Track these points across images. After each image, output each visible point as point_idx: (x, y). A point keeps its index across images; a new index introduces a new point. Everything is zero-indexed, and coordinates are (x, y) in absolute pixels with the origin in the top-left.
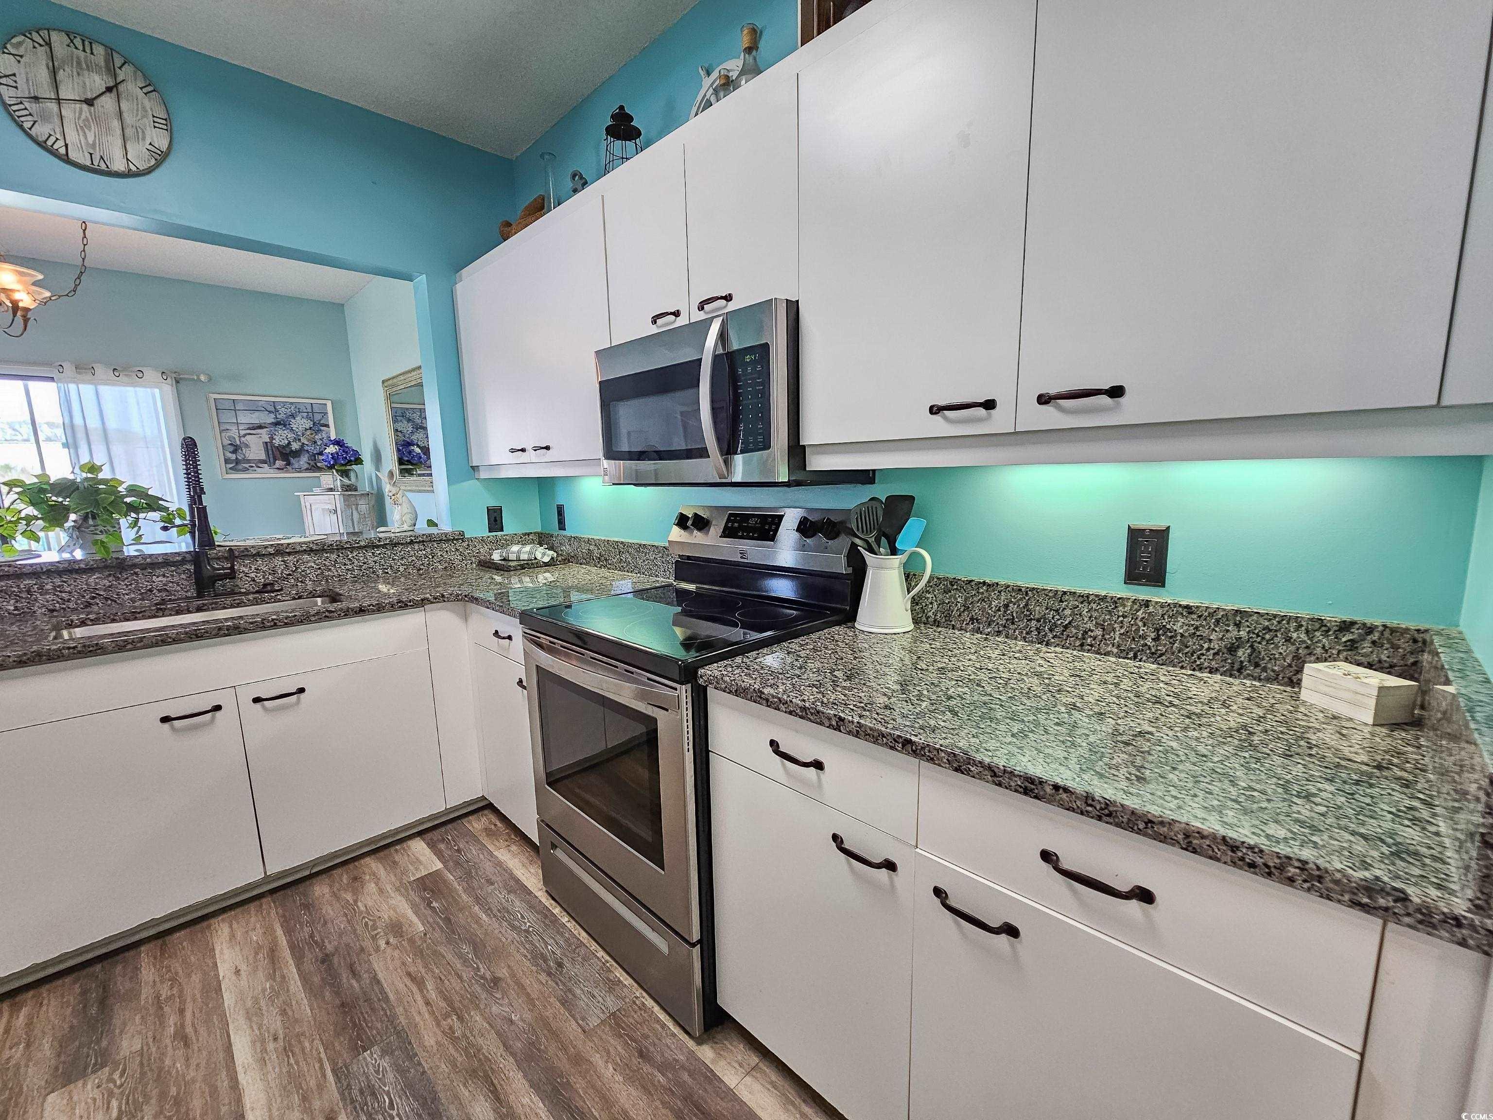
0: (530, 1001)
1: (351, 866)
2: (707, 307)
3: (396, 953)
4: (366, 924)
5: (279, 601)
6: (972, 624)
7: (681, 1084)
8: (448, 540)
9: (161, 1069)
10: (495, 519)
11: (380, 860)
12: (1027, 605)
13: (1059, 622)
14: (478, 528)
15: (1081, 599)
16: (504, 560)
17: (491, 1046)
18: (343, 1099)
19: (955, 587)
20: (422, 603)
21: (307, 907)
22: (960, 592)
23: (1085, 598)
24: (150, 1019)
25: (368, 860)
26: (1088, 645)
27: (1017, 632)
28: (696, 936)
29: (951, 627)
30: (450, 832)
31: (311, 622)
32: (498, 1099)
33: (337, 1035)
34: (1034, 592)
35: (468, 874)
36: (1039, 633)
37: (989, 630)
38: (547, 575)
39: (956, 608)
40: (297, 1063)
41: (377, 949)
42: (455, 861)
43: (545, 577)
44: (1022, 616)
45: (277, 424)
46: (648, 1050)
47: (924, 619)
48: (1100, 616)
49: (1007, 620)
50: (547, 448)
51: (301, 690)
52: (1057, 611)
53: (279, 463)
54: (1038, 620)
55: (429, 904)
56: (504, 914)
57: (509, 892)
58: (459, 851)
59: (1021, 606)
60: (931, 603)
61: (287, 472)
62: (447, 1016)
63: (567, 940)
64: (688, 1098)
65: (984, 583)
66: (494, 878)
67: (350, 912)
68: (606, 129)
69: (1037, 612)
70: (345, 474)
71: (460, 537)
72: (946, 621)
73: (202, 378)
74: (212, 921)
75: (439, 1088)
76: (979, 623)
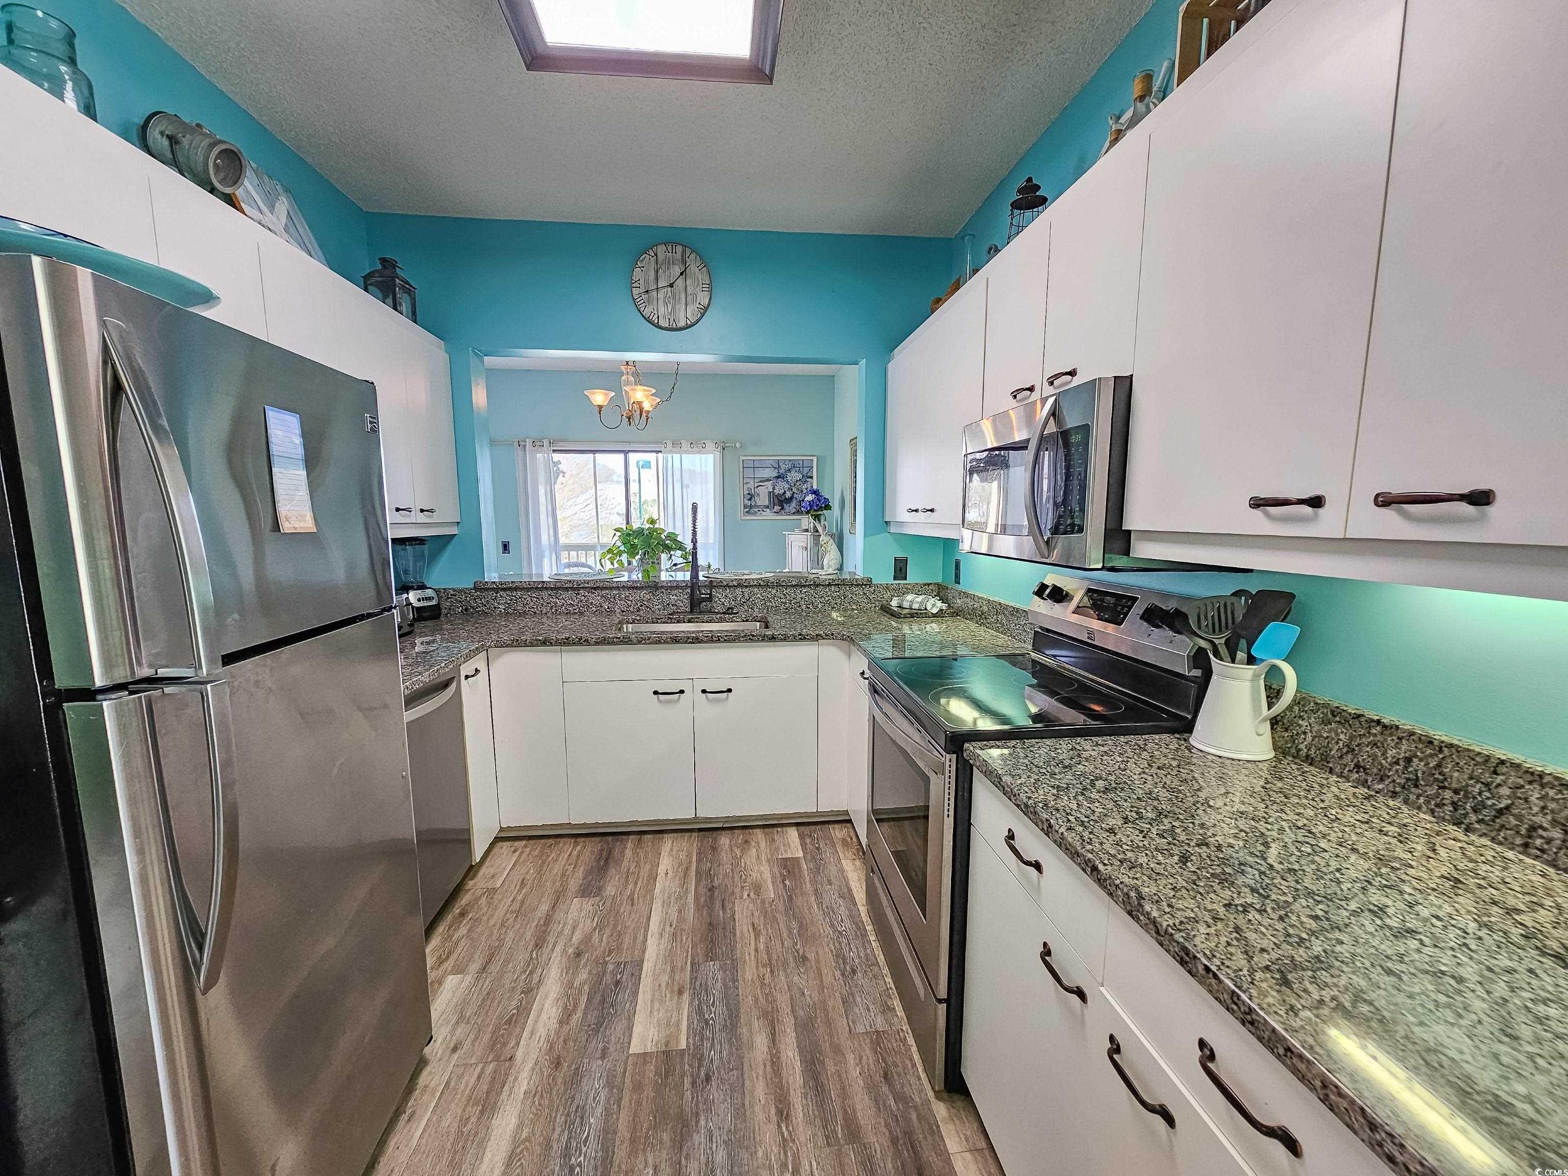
0: (822, 987)
1: (747, 831)
2: (1056, 383)
3: (751, 905)
4: (741, 876)
5: (735, 621)
6: (1357, 772)
7: (908, 1120)
8: (857, 585)
9: (618, 912)
10: (901, 567)
11: (766, 834)
12: (1439, 766)
13: (1489, 802)
14: (884, 576)
15: (1528, 777)
16: (899, 607)
17: (783, 1002)
18: (691, 983)
19: (1338, 719)
20: (817, 638)
21: (714, 849)
22: (1344, 727)
23: (1538, 778)
24: (622, 881)
25: (758, 831)
26: (1537, 849)
27: (1422, 800)
28: (943, 993)
29: (1328, 770)
30: (818, 831)
31: (740, 641)
32: (774, 1041)
33: (701, 941)
34: (1453, 750)
35: (817, 870)
36: (1456, 809)
37: (1380, 786)
38: (934, 625)
39: (1337, 747)
40: (676, 946)
41: (741, 898)
42: (814, 855)
43: (933, 627)
44: (1432, 779)
45: (778, 477)
46: (893, 1076)
47: (1293, 751)
48: (1561, 811)
49: (1408, 779)
50: (932, 510)
51: (730, 691)
52: (1487, 785)
53: (777, 508)
54: (1456, 792)
55: (783, 881)
56: (829, 912)
57: (840, 897)
58: (818, 849)
59: (1431, 765)
60: (1305, 733)
61: (782, 515)
62: (764, 966)
63: (867, 955)
64: (909, 1134)
65: (1378, 722)
66: (833, 880)
67: (736, 863)
68: (1012, 205)
69: (1454, 780)
70: (817, 518)
71: (868, 583)
72: (1322, 760)
73: (737, 445)
74: (665, 836)
75: (742, 1011)
76: (1367, 774)
